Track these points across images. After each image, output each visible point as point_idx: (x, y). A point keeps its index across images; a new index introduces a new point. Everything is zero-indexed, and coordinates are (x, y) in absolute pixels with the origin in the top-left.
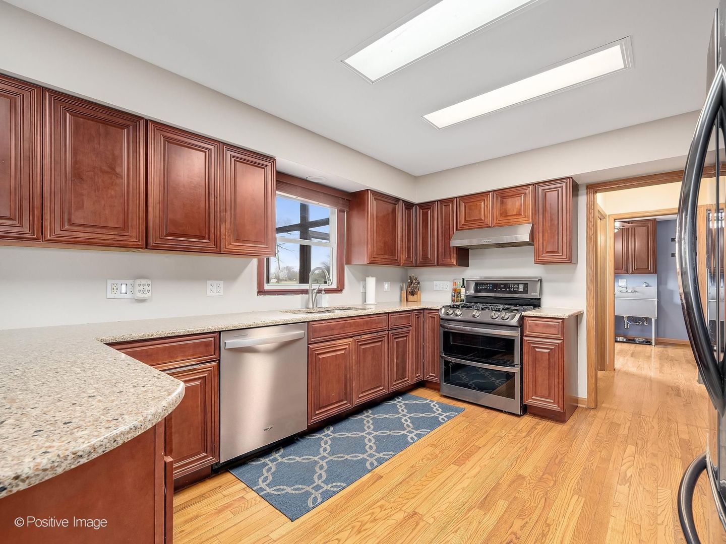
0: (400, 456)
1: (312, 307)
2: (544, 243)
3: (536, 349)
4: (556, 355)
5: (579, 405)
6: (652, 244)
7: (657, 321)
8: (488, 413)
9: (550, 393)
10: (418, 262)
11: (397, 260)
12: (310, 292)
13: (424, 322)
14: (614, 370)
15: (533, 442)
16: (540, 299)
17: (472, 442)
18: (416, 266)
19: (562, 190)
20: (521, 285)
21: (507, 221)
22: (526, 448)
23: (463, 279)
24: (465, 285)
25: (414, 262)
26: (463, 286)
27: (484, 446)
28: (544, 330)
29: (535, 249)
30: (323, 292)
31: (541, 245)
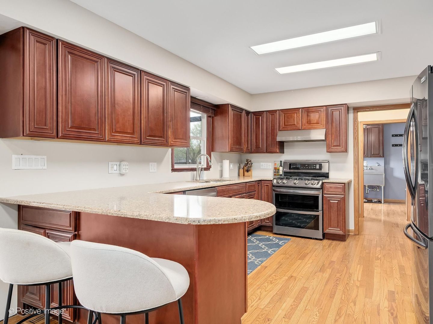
0: (270, 259)
1: (199, 179)
2: (332, 141)
3: (330, 201)
4: (341, 204)
5: (350, 234)
6: (382, 138)
7: (384, 187)
8: (304, 240)
9: (338, 226)
10: (253, 150)
11: (242, 149)
12: (197, 170)
13: (261, 188)
14: (364, 217)
15: (333, 249)
16: (328, 173)
17: (303, 251)
18: (251, 153)
19: (342, 111)
20: (318, 165)
21: (311, 127)
22: (331, 252)
23: (281, 161)
24: (282, 165)
25: (250, 150)
26: (281, 166)
27: (310, 252)
28: (335, 190)
29: (327, 143)
30: (203, 170)
31: (330, 142)
